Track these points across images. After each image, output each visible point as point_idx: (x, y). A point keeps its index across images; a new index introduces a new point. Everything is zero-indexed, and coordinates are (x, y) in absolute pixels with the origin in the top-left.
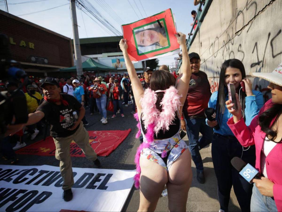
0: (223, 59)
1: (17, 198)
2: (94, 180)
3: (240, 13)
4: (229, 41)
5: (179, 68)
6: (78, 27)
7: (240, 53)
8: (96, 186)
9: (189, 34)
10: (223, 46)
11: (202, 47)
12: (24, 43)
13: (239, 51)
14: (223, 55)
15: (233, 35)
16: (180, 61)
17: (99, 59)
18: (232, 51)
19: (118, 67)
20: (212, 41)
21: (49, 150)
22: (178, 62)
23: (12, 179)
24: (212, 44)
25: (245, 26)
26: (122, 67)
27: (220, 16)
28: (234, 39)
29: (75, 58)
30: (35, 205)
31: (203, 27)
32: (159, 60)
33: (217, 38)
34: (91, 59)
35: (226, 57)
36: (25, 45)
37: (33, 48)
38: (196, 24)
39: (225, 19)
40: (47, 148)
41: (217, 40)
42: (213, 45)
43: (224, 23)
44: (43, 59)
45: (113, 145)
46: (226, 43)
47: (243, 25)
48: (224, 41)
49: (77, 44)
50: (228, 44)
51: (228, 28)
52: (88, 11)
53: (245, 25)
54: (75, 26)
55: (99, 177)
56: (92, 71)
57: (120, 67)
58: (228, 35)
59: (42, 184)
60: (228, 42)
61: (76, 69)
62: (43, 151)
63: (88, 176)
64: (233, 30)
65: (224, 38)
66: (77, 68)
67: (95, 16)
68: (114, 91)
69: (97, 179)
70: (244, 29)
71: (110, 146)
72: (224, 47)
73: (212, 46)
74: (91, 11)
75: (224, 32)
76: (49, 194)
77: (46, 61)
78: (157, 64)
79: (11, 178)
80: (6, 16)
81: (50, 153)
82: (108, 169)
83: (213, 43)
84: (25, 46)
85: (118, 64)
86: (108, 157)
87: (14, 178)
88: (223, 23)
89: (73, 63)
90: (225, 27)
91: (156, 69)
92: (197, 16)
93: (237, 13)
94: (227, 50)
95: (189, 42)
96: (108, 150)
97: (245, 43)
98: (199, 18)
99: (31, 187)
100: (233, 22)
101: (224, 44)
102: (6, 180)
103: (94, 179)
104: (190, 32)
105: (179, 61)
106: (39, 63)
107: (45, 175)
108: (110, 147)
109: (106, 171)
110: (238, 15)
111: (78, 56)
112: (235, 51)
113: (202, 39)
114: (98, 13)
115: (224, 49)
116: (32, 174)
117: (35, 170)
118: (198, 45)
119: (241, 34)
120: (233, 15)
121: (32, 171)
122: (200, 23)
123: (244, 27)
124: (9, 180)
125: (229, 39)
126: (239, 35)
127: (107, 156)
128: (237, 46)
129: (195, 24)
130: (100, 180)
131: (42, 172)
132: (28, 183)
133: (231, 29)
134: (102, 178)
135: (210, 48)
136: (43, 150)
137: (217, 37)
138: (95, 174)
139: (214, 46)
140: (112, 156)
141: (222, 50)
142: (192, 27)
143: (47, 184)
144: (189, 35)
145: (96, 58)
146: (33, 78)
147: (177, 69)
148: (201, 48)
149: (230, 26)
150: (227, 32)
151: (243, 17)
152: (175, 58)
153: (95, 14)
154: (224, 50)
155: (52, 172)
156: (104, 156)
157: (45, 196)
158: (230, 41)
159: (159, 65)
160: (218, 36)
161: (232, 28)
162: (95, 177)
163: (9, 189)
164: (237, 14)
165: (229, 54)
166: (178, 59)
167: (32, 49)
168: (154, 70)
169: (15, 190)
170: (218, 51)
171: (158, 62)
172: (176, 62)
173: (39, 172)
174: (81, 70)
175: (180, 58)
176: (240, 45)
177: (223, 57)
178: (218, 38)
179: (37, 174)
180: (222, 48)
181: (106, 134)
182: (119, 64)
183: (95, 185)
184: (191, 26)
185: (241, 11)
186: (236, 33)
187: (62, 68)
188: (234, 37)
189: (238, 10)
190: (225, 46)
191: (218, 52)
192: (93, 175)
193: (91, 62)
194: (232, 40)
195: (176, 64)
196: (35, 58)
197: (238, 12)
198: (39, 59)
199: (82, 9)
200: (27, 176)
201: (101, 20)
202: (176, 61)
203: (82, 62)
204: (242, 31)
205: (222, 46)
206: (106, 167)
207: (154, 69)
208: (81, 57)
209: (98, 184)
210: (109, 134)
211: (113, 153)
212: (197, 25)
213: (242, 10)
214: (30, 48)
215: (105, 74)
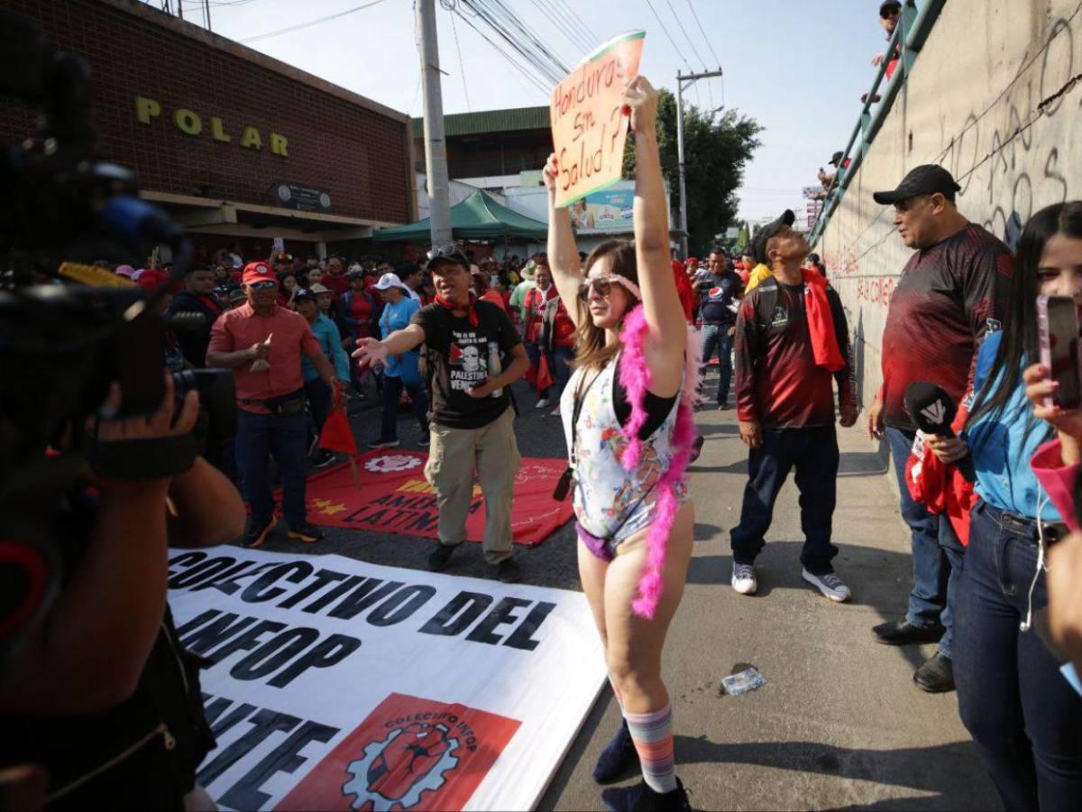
0: (991, 202)
1: (259, 643)
2: (493, 616)
3: (1059, 28)
4: (1017, 133)
5: (821, 233)
6: (442, 75)
7: (1051, 182)
8: (500, 637)
9: (864, 98)
10: (994, 152)
11: (913, 151)
12: (257, 135)
13: (1048, 174)
14: (990, 187)
15: (1029, 112)
16: (823, 206)
17: (506, 192)
18: (1024, 175)
19: (577, 223)
20: (952, 131)
21: (340, 508)
22: (820, 207)
23: (238, 587)
24: (952, 145)
25: (1074, 79)
26: (592, 224)
27: (988, 32)
28: (1034, 125)
29: (426, 190)
30: (312, 670)
31: (923, 71)
32: (738, 200)
33: (971, 121)
34: (480, 193)
35: (1000, 194)
36: (258, 142)
37: (284, 153)
38: (897, 57)
39: (1003, 49)
40: (334, 504)
41: (971, 126)
42: (956, 145)
43: (1001, 63)
44: (317, 192)
45: (557, 510)
46: (1004, 142)
47: (1069, 75)
48: (996, 133)
49: (434, 141)
50: (1011, 147)
51: (1014, 82)
52: (479, 14)
53: (1076, 76)
54: (432, 70)
55: (510, 609)
56: (485, 239)
57: (585, 223)
58: (1013, 109)
59: (328, 612)
60: (1013, 138)
61: (428, 231)
62: (325, 511)
63: (471, 602)
64: (1033, 92)
65: (997, 121)
66: (433, 227)
67: (500, 30)
68: (559, 315)
69: (504, 615)
70: (1069, 92)
71: (545, 511)
72: (995, 155)
73: (951, 150)
74: (489, 12)
75: (999, 98)
76: (351, 645)
77: (325, 200)
78: (733, 213)
79: (237, 582)
80: (204, 45)
81: (345, 520)
82: (540, 585)
83: (955, 138)
84: (258, 147)
85: (579, 212)
86: (540, 549)
87: (245, 583)
88: (995, 63)
89: (417, 207)
90: (1003, 79)
91: (724, 236)
92: (901, 25)
93: (1048, 26)
94: (1005, 170)
95: (863, 132)
96: (540, 525)
97: (1072, 143)
98: (909, 38)
99: (295, 618)
100: (1033, 61)
101: (997, 146)
102: (221, 588)
103: (492, 613)
104: (868, 90)
105: (820, 202)
106: (301, 209)
107: (334, 584)
108: (545, 515)
109: (534, 594)
110: (1054, 34)
111: (435, 183)
112: (1036, 175)
113: (914, 119)
114: (514, 20)
115: (994, 165)
116: (295, 579)
117: (305, 569)
118: (899, 142)
119: (1059, 111)
120: (1034, 35)
121: (295, 570)
122: (912, 54)
123: (1070, 83)
124: (230, 589)
125: (1015, 125)
126: (1050, 115)
127: (535, 545)
128: (1044, 153)
129: (893, 54)
130: (514, 619)
131: (325, 577)
132: (288, 604)
133: (1026, 89)
134: (521, 613)
135: (945, 156)
136: (324, 508)
137: (972, 116)
138: (497, 600)
139: (959, 152)
140: (553, 545)
141: (990, 165)
142: (879, 68)
143: (345, 612)
144: (867, 100)
145: (499, 190)
146: (290, 261)
147: (812, 235)
148: (909, 156)
149: (1022, 77)
150: (1008, 100)
151: (1068, 44)
152: (807, 192)
153: (504, 26)
154: (996, 169)
155: (357, 580)
156: (525, 543)
157: (339, 647)
158: (1019, 135)
159: (739, 216)
160: (978, 113)
161: (1029, 85)
162: (496, 608)
163: (232, 617)
164: (1049, 31)
165: (1013, 183)
166: (816, 196)
167: (280, 156)
168: (718, 237)
169: (250, 620)
170: (973, 170)
171: (736, 205)
172: (808, 205)
173: (316, 575)
174: (448, 234)
175: (826, 193)
176: (1054, 152)
177: (989, 194)
178: (976, 121)
179: (310, 580)
180: (989, 159)
181: (532, 472)
182: (583, 213)
183: (496, 631)
184: (876, 64)
185: (1063, 22)
186: (1041, 106)
187: (377, 225)
188: (1035, 120)
189: (1055, 14)
190: (1001, 154)
191: (974, 172)
192: (489, 599)
193: (483, 208)
194: (1026, 132)
195: (812, 214)
196: (292, 191)
197: (1053, 24)
198: (303, 192)
199: (457, 8)
200: (281, 583)
201: (525, 45)
202: (813, 202)
203: (453, 204)
204: (1063, 100)
205: (990, 153)
206: (533, 580)
207: (718, 233)
208: (446, 186)
209: (505, 630)
210: (544, 470)
211: (557, 536)
212: (899, 62)
213: (1067, 18)
214: (274, 154)
215: (526, 251)
